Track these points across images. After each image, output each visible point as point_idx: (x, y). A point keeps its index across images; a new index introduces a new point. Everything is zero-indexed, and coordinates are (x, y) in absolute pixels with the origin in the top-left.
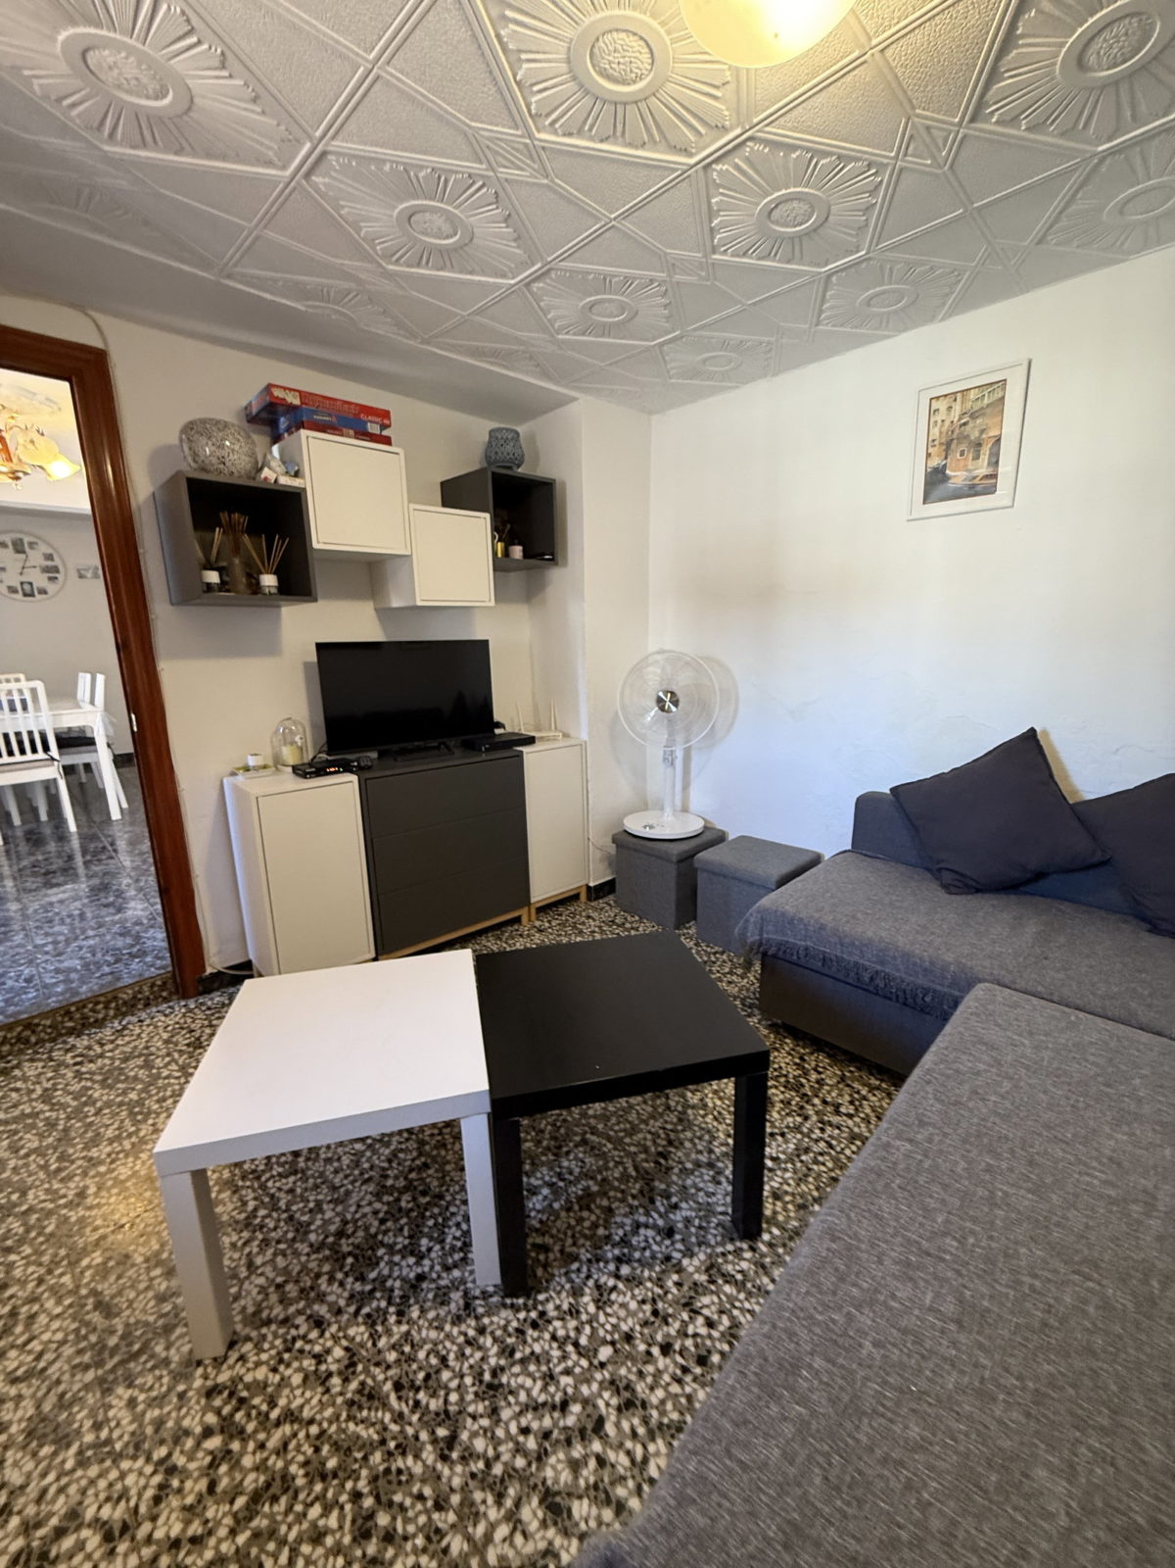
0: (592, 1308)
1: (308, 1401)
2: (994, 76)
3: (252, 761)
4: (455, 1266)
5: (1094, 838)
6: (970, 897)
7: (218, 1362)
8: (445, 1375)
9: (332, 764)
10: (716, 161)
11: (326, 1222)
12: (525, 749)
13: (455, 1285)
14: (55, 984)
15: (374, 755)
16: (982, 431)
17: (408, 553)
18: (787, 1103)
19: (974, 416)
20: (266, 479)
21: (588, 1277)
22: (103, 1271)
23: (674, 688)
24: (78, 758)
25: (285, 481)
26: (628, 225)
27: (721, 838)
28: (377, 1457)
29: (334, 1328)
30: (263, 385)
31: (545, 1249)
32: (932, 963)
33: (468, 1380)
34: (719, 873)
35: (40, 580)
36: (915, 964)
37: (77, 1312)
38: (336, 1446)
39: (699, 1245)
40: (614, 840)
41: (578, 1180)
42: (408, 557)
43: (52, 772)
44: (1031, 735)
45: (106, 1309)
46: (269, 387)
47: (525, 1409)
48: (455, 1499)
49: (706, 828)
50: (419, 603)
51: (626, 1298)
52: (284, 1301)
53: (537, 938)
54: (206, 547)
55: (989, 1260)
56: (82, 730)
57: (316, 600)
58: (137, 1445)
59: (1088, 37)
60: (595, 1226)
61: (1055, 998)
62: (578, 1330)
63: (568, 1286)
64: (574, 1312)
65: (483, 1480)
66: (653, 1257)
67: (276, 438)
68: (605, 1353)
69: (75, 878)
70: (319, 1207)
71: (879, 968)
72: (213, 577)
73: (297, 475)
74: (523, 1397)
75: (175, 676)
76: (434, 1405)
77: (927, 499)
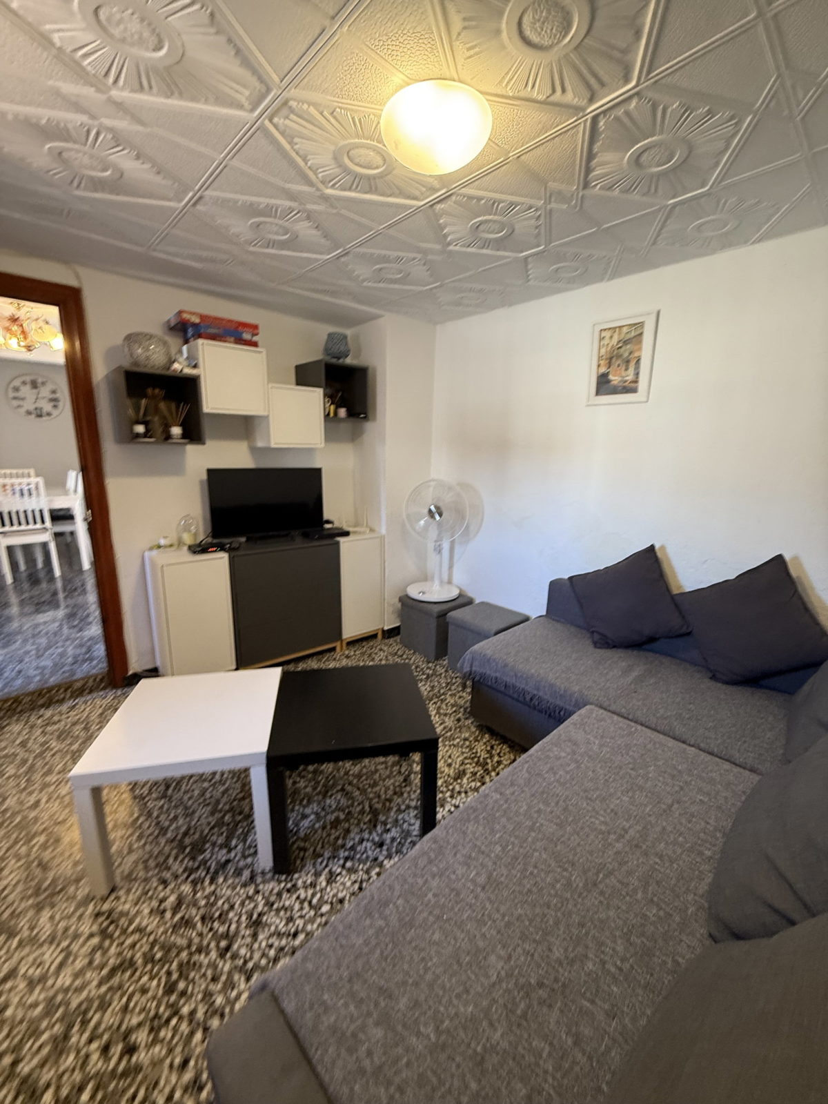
0: (324, 884)
1: (152, 923)
2: (588, 170)
3: (163, 542)
4: (249, 855)
5: (683, 617)
6: (609, 650)
7: (104, 899)
8: (231, 915)
9: (212, 545)
10: (438, 202)
11: (178, 828)
12: (342, 540)
13: (247, 866)
14: (35, 676)
15: (243, 539)
16: (630, 353)
17: (265, 414)
18: (474, 774)
19: (626, 342)
20: (174, 370)
21: (327, 866)
22: (44, 847)
23: (440, 504)
24: (64, 527)
25: (188, 371)
26: (391, 232)
27: (470, 602)
28: (184, 955)
29: (172, 885)
30: (177, 311)
31: (305, 850)
32: (565, 691)
33: (244, 918)
34: (462, 626)
35: (47, 407)
36: (555, 692)
37: (28, 866)
38: (162, 947)
39: (397, 853)
40: (401, 600)
41: (333, 812)
42: (267, 417)
43: (46, 537)
44: (652, 549)
45: (44, 867)
46: (180, 312)
47: (271, 935)
48: (224, 978)
49: (460, 595)
50: (273, 445)
51: (346, 880)
52: (146, 868)
53: (344, 662)
54: (137, 408)
55: (515, 858)
56: (68, 510)
57: (204, 443)
58: (52, 939)
59: (638, 153)
60: (337, 838)
61: (630, 717)
62: (313, 895)
63: (313, 871)
64: (313, 885)
65: (241, 969)
66: (368, 857)
67: (186, 342)
68: (325, 908)
69: (57, 606)
70: (176, 818)
71: (535, 692)
72: (140, 429)
73: (195, 366)
74: (273, 928)
75: (115, 487)
76: (222, 929)
77: (598, 393)
